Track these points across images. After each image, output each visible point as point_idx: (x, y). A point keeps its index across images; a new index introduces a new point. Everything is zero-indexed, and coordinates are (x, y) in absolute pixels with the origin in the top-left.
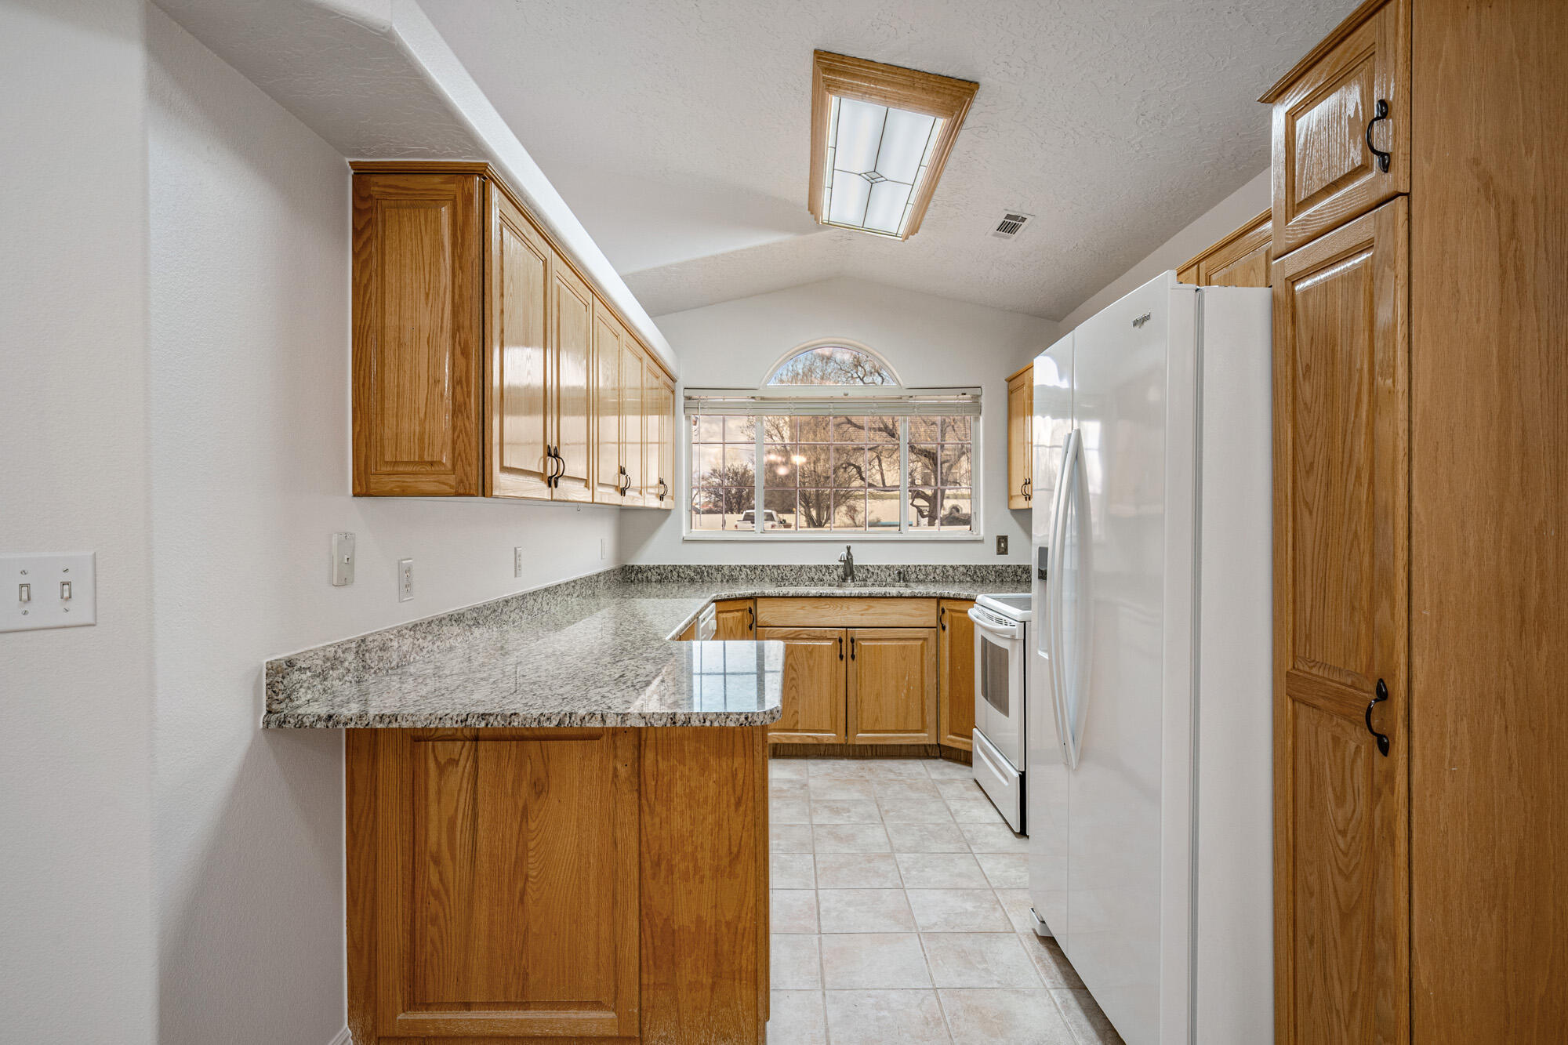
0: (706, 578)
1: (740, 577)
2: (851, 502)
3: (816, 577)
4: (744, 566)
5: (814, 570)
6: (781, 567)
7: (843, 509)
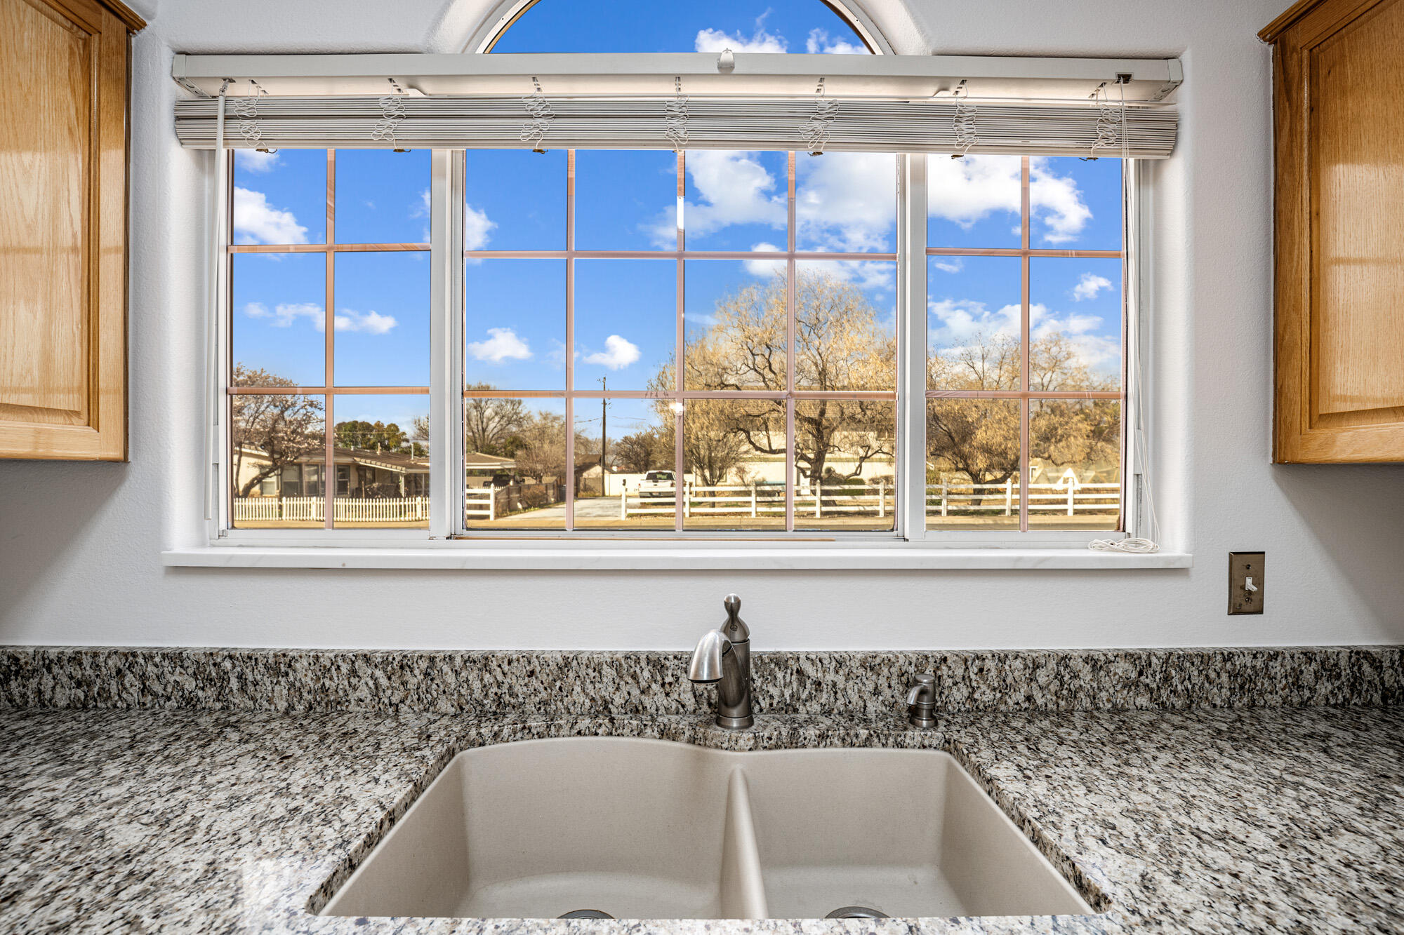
0: (237, 699)
1: (353, 697)
2: (741, 464)
3: (618, 700)
4: (367, 658)
5: (608, 672)
6: (494, 665)
7: (734, 470)
